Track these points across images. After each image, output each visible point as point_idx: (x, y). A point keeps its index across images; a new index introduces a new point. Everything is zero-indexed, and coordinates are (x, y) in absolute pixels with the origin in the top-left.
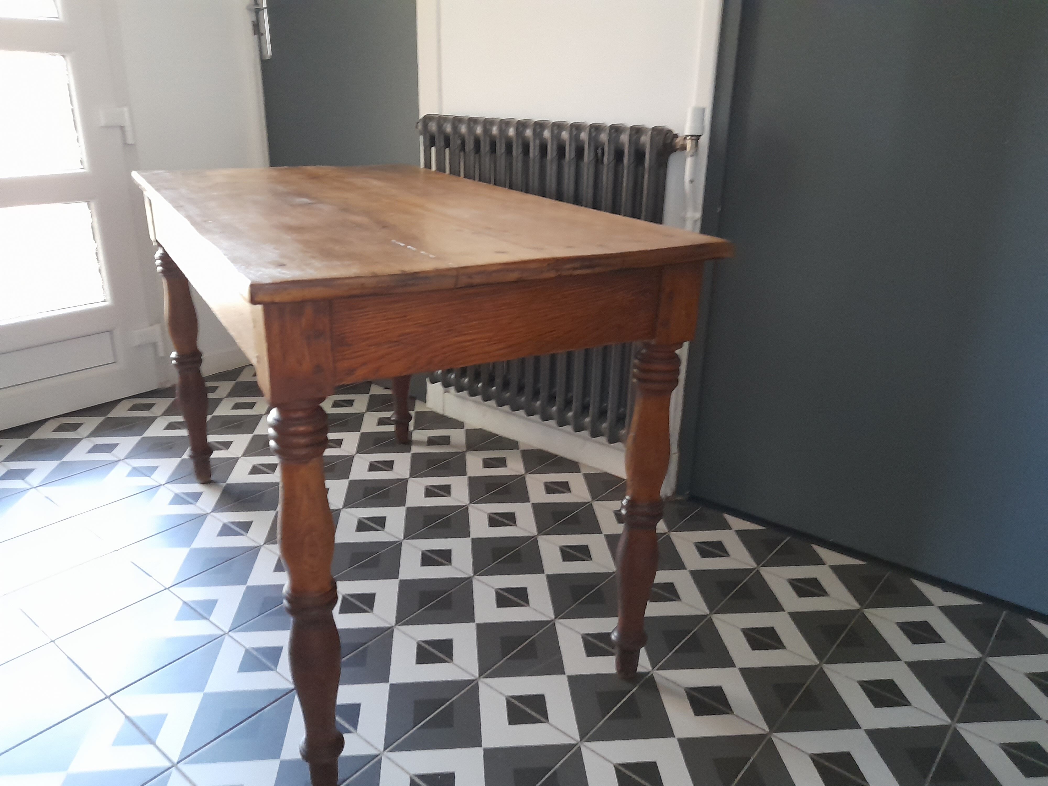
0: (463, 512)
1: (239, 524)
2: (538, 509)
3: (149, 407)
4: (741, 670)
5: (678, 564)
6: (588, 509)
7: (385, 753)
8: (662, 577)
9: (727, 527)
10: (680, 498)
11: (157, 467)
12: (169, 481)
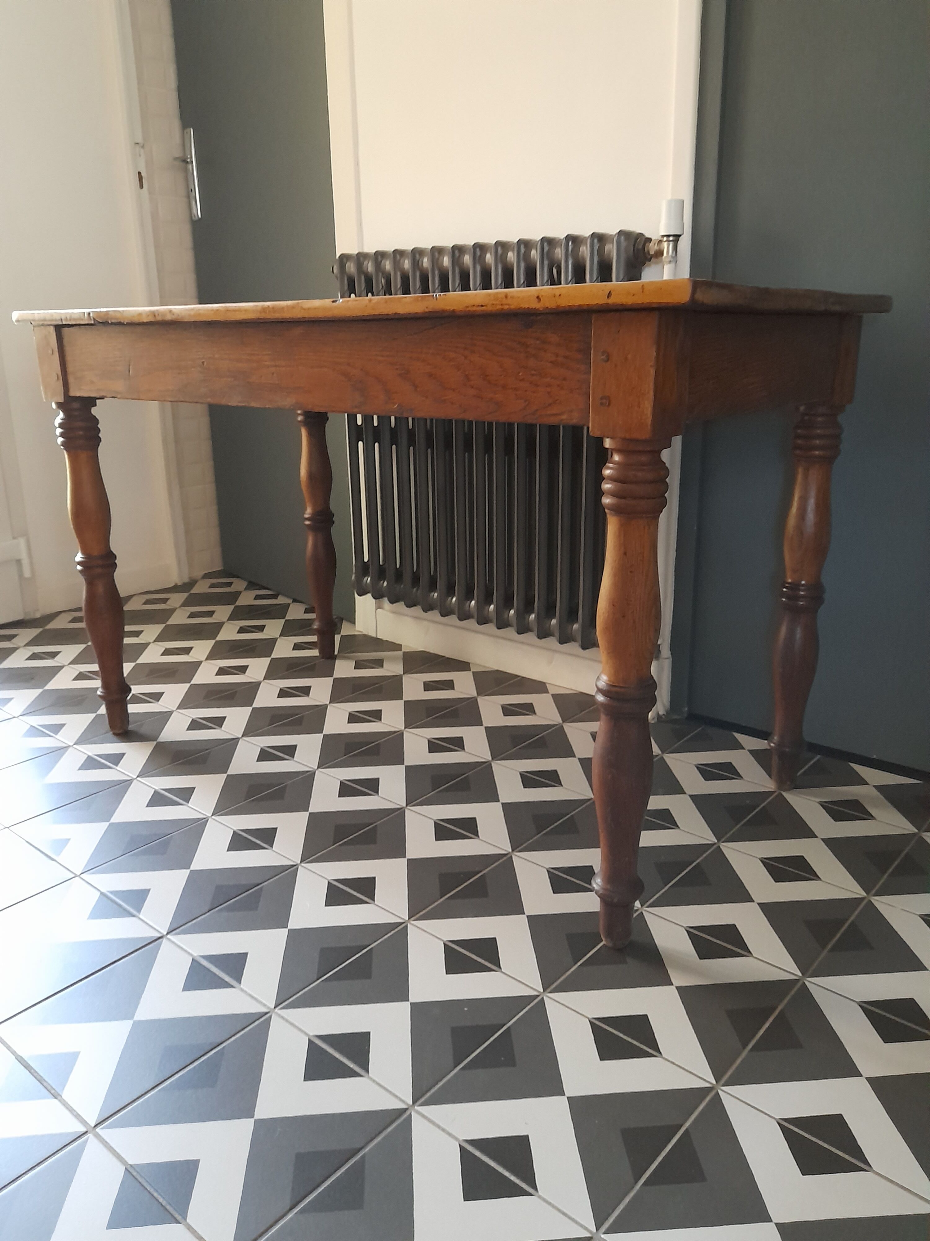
0: (397, 738)
1: (107, 757)
2: (492, 733)
3: (10, 638)
4: (761, 905)
5: (675, 788)
6: (559, 731)
7: (276, 1010)
8: (655, 802)
9: (738, 746)
10: (676, 717)
11: (11, 699)
12: (24, 713)
